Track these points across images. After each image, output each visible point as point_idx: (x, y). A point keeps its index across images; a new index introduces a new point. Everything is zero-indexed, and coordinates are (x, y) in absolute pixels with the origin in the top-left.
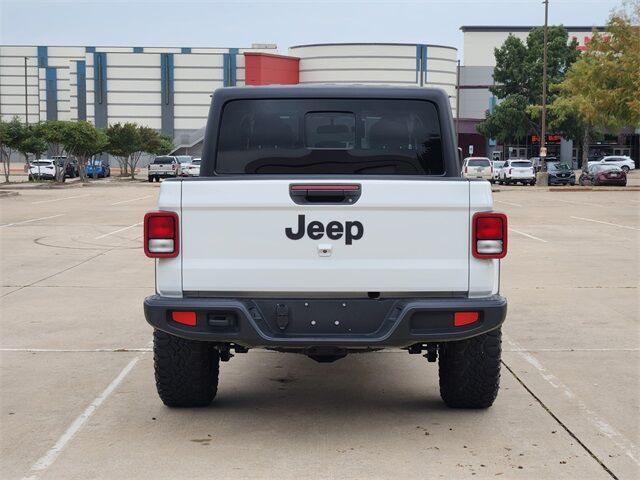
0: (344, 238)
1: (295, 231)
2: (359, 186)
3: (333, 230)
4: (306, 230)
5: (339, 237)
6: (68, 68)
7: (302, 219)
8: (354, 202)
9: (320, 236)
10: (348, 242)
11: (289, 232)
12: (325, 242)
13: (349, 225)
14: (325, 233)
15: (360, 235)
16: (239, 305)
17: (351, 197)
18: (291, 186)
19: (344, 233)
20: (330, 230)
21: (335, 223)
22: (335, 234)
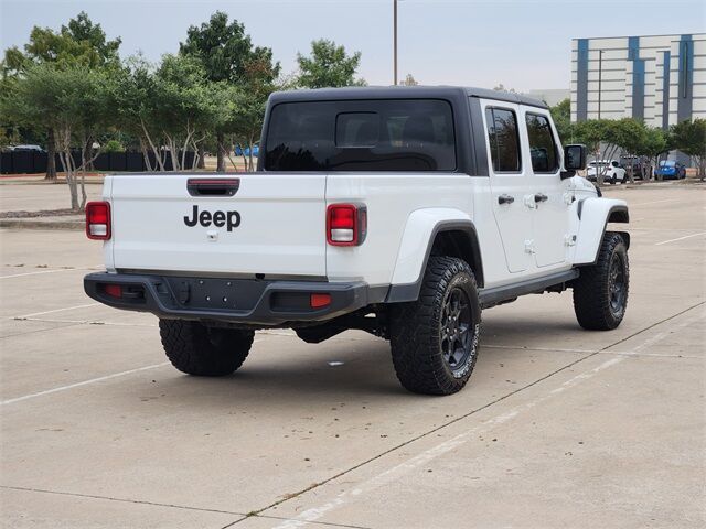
0: (226, 226)
1: (191, 219)
2: (238, 180)
3: (218, 219)
4: (199, 219)
5: (222, 224)
6: (654, 59)
7: (195, 208)
8: (233, 194)
9: (209, 224)
10: (230, 229)
11: (186, 219)
12: (212, 229)
13: (230, 214)
14: (212, 221)
15: (237, 224)
16: (146, 280)
17: (231, 190)
18: (189, 181)
19: (226, 222)
20: (216, 219)
21: (219, 213)
22: (219, 222)
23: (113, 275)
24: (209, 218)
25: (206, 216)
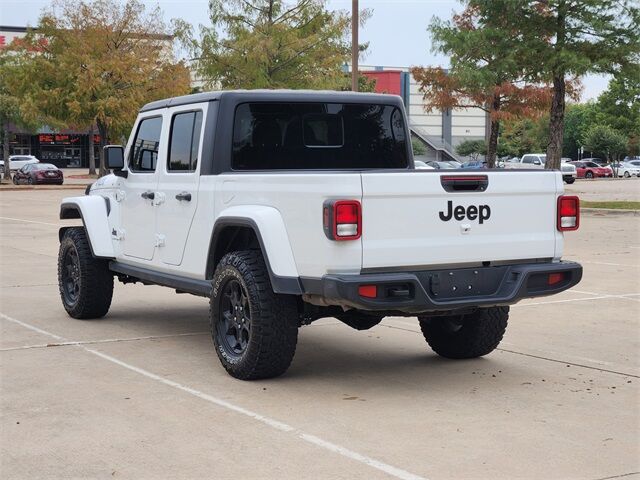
0: (478, 219)
1: (446, 214)
2: (487, 177)
3: (471, 213)
4: (454, 213)
5: (475, 218)
7: (450, 203)
8: (485, 189)
9: (462, 218)
10: (481, 222)
11: (441, 214)
12: (466, 223)
13: (481, 208)
14: (466, 215)
15: (488, 216)
16: (413, 277)
17: (482, 185)
18: (442, 178)
19: (478, 215)
20: (469, 213)
21: (473, 207)
22: (472, 215)
23: (356, 276)
24: (463, 212)
25: (460, 210)
